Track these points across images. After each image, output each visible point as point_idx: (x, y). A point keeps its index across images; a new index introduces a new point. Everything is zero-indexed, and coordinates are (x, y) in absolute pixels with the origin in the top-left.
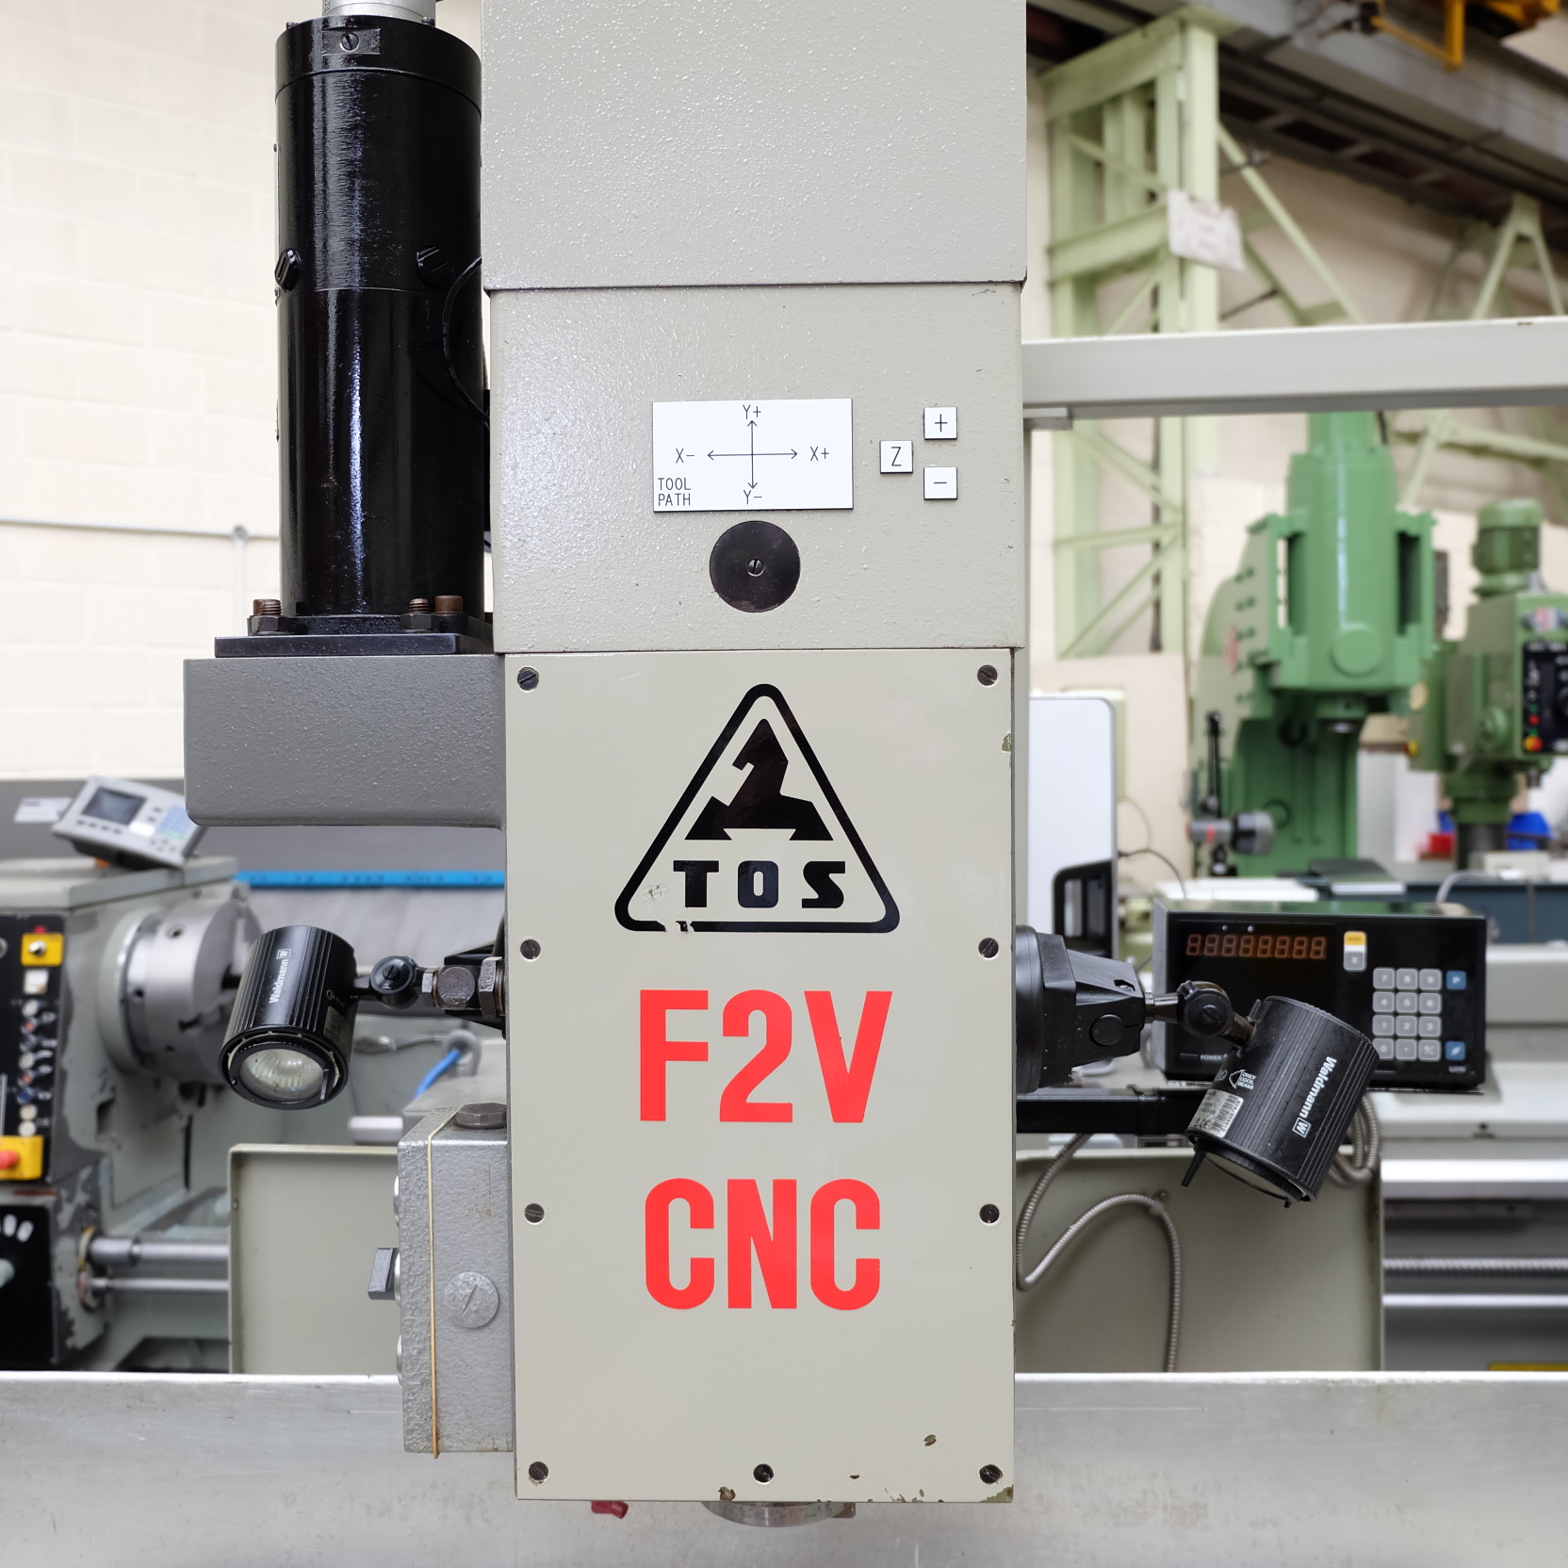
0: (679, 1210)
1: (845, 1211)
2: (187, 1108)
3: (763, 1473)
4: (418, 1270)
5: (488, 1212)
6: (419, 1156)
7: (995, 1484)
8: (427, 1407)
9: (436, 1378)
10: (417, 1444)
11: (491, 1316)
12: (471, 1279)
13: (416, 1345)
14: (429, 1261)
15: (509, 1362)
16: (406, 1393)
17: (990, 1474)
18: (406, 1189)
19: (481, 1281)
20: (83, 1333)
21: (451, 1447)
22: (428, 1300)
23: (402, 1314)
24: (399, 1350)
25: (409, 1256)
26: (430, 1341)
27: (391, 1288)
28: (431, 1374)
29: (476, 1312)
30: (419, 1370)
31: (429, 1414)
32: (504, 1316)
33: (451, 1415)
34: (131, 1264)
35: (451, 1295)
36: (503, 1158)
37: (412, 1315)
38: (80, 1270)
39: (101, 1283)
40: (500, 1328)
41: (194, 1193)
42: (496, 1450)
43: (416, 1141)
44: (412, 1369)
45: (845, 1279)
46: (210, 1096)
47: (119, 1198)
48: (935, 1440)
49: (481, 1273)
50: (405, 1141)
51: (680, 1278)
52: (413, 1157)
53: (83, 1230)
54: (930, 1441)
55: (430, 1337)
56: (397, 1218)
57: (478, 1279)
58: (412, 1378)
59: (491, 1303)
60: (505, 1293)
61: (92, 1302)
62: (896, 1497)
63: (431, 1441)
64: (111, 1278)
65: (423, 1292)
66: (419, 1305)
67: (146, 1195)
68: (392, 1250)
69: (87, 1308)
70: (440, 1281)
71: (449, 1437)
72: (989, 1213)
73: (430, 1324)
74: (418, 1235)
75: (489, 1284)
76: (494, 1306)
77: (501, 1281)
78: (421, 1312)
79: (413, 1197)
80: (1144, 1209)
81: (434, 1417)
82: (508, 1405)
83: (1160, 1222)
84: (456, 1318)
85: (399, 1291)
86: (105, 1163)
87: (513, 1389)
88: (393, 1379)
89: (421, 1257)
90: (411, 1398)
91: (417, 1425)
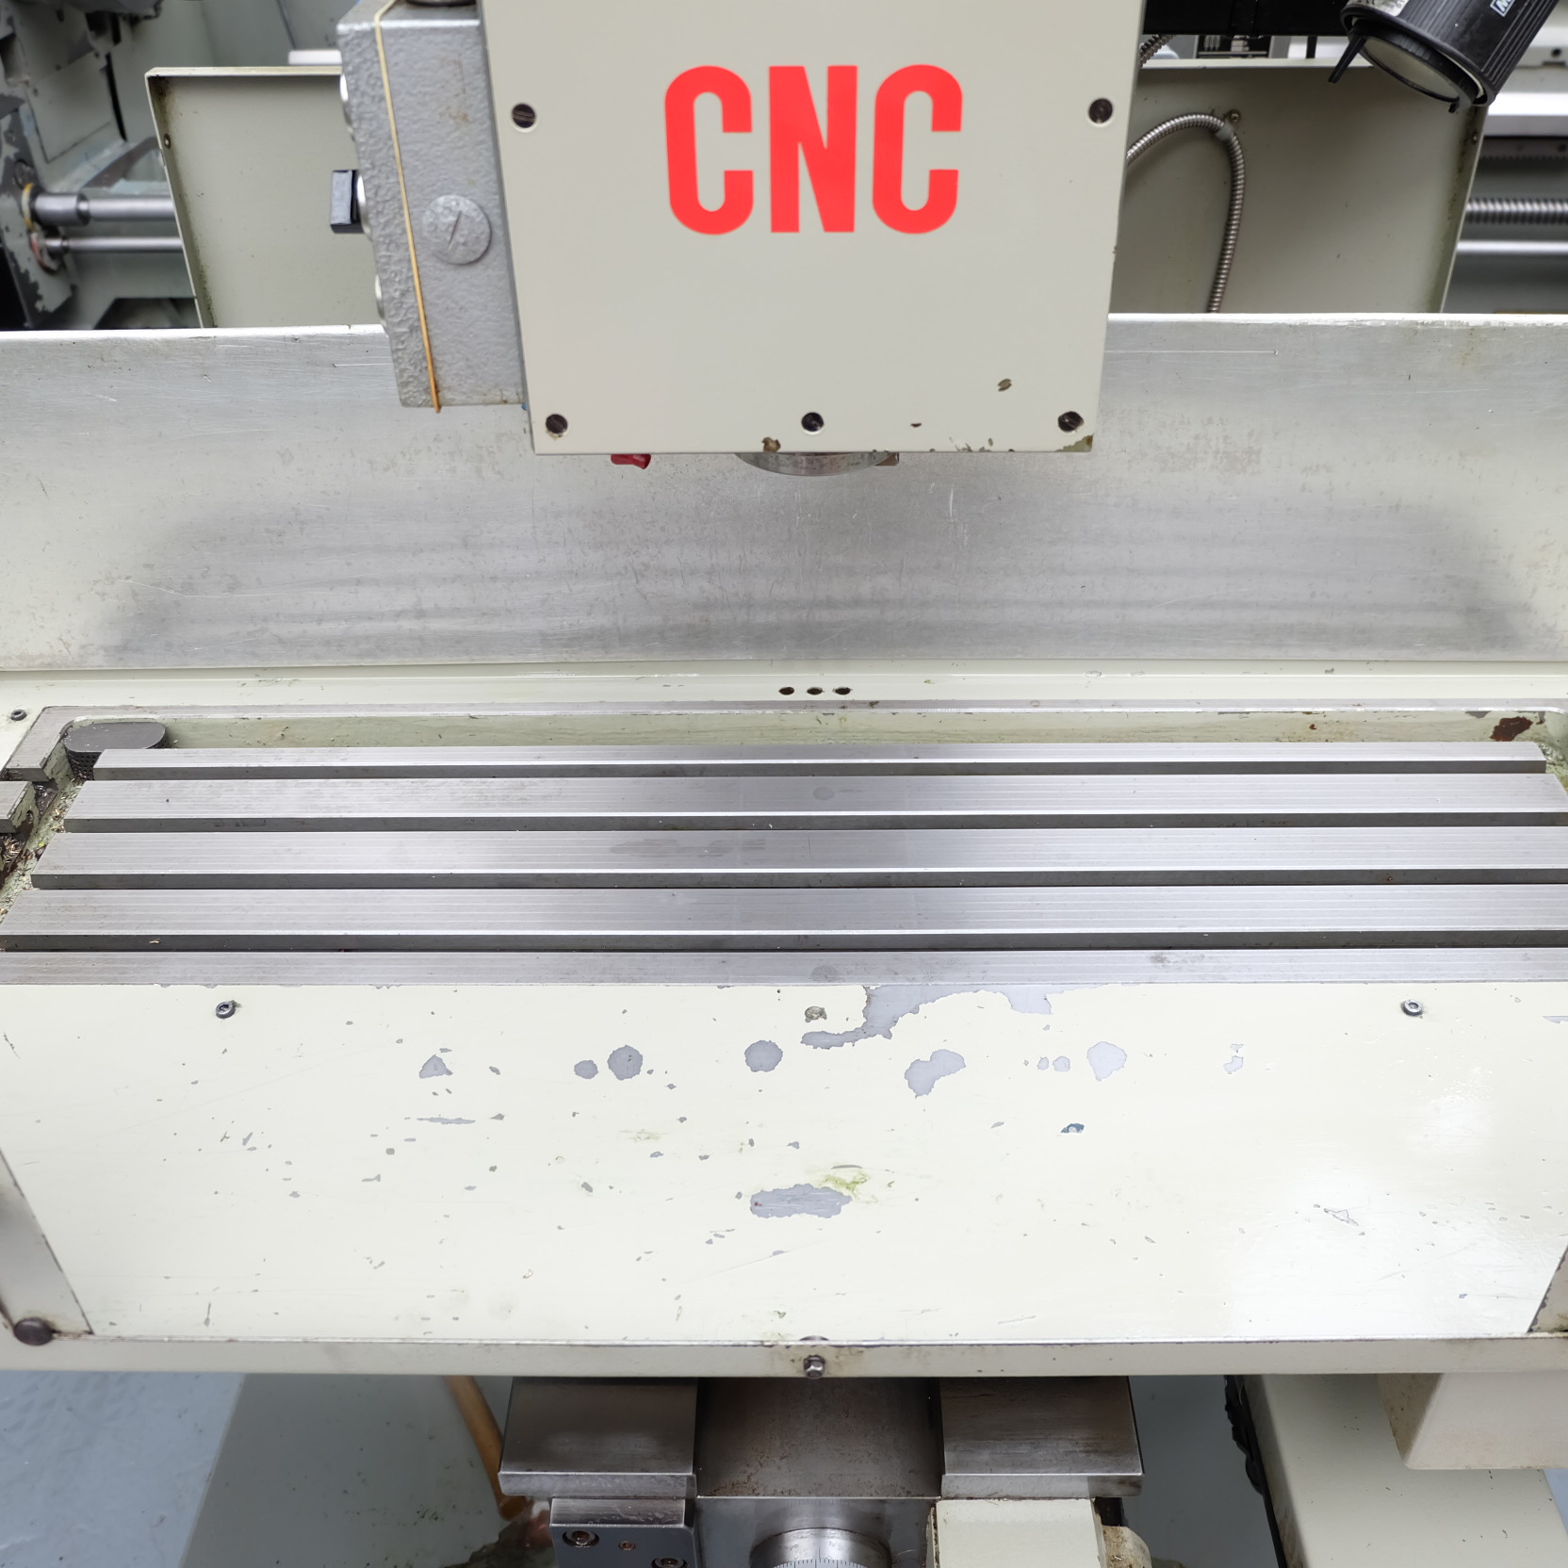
0: (708, 108)
1: (918, 106)
2: (102, 45)
3: (812, 422)
4: (386, 195)
5: (465, 117)
6: (366, 43)
7: (1073, 432)
8: (421, 356)
9: (426, 324)
10: (415, 397)
11: (483, 249)
12: (452, 204)
13: (397, 286)
14: (398, 183)
15: (510, 303)
16: (394, 341)
17: (1070, 421)
18: (356, 89)
19: (466, 206)
20: (51, 295)
21: (454, 400)
22: (404, 231)
23: (375, 248)
24: (378, 293)
25: (373, 177)
26: (413, 281)
27: (356, 221)
28: (419, 320)
29: (464, 244)
30: (405, 315)
31: (424, 365)
32: (498, 248)
33: (450, 365)
34: (82, 222)
35: (431, 224)
36: (476, 44)
37: (387, 250)
38: (29, 231)
39: (56, 243)
40: (495, 263)
41: (132, 145)
42: (505, 402)
43: (359, 22)
44: (396, 315)
45: (915, 195)
46: (124, 29)
47: (51, 152)
48: (1010, 385)
49: (465, 196)
50: (345, 23)
51: (711, 196)
52: (359, 45)
53: (22, 188)
54: (1005, 385)
55: (412, 277)
56: (350, 130)
57: (462, 204)
58: (399, 324)
59: (482, 233)
60: (497, 221)
61: (53, 265)
62: (962, 446)
63: (430, 394)
64: (64, 238)
65: (396, 222)
66: (394, 238)
67: (79, 147)
68: (350, 174)
69: (47, 270)
70: (415, 206)
71: (449, 388)
72: (1101, 110)
73: (409, 261)
74: (380, 150)
75: (475, 210)
76: (484, 237)
77: (490, 205)
78: (398, 247)
79: (367, 100)
80: (1211, 131)
81: (430, 368)
82: (514, 352)
83: (1227, 147)
84: (441, 252)
85: (367, 220)
86: (24, 109)
87: (518, 334)
88: (377, 329)
89: (388, 178)
90: (400, 347)
91: (410, 377)
